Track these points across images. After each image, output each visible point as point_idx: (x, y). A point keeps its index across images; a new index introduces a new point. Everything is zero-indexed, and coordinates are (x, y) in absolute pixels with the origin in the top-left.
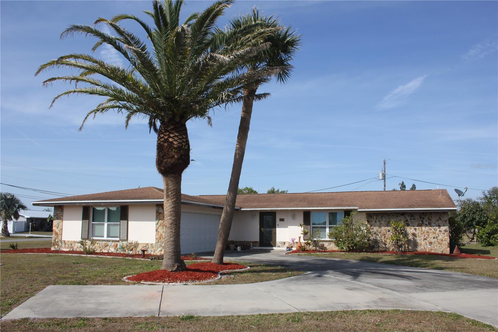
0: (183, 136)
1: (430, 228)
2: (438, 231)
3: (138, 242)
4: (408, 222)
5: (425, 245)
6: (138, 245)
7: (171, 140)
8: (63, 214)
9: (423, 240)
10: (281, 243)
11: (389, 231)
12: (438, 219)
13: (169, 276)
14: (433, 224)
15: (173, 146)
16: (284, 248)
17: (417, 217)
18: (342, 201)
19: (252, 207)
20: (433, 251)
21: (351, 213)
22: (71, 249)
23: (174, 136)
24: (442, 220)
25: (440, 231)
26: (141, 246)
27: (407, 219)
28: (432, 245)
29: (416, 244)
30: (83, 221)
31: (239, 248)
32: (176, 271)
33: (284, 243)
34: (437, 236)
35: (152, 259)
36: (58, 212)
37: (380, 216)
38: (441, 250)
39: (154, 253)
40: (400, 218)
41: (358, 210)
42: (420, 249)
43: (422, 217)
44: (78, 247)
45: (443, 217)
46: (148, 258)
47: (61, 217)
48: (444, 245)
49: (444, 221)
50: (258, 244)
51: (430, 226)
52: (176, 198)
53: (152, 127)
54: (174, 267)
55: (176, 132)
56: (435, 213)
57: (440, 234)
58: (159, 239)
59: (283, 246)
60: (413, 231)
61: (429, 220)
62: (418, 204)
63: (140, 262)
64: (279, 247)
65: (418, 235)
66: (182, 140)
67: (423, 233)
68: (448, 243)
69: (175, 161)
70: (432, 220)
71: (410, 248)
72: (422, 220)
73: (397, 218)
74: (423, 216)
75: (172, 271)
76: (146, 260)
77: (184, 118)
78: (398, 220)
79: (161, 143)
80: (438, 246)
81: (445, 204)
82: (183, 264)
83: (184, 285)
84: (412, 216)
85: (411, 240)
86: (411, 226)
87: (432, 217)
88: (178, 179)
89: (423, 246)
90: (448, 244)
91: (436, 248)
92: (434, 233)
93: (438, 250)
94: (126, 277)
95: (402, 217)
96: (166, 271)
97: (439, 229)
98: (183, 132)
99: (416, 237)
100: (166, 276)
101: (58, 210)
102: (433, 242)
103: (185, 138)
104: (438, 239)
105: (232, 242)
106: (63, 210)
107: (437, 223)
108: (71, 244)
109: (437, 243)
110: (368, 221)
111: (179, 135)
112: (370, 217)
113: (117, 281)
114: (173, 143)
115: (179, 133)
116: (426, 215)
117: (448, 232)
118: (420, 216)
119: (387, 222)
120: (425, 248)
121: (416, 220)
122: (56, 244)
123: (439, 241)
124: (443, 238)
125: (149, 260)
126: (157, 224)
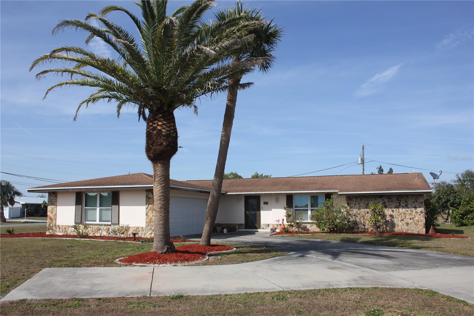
0: (171, 124)
1: (407, 209)
2: (414, 212)
3: (129, 226)
4: (385, 204)
5: (402, 226)
6: (130, 228)
7: (159, 128)
8: (57, 200)
9: (400, 221)
10: (265, 225)
11: (368, 213)
12: (414, 201)
13: (159, 258)
14: (409, 206)
15: (162, 134)
16: (268, 230)
17: (394, 199)
18: (323, 185)
19: (237, 191)
20: (410, 232)
21: (331, 196)
22: (65, 233)
23: (162, 125)
24: (418, 202)
25: (416, 213)
26: (132, 229)
27: (385, 201)
28: (409, 226)
29: (393, 225)
30: (76, 206)
31: (225, 231)
32: (165, 253)
33: (268, 225)
34: (413, 217)
35: (143, 242)
36: (52, 198)
37: (359, 199)
38: (418, 230)
39: (145, 236)
40: (378, 200)
41: (338, 193)
42: (397, 229)
43: (399, 200)
44: (71, 231)
45: (419, 199)
46: (139, 241)
47: (55, 203)
48: (420, 226)
49: (420, 202)
50: (244, 227)
51: (406, 208)
52: (165, 183)
53: (141, 115)
54: (164, 249)
55: (164, 120)
56: (411, 195)
57: (416, 215)
58: (149, 222)
59: (267, 228)
60: (391, 212)
61: (406, 202)
62: (395, 187)
63: (131, 245)
64: (263, 229)
65: (396, 216)
66: (170, 128)
67: (401, 214)
68: (424, 223)
69: (164, 148)
70: (409, 202)
71: (388, 228)
72: (399, 202)
73: (376, 200)
74: (400, 198)
75: (162, 253)
76: (137, 242)
77: (172, 107)
78: (376, 203)
79: (150, 131)
80: (415, 227)
81: (421, 187)
82: (172, 246)
83: (174, 266)
84: (389, 199)
85: (389, 221)
86: (389, 208)
87: (408, 199)
88: (167, 165)
89: (400, 227)
90: (424, 225)
91: (412, 228)
92: (411, 214)
93: (414, 231)
94: (118, 259)
95: (381, 200)
96: (156, 253)
97: (415, 211)
98: (171, 120)
99: (393, 218)
100: (157, 257)
101: (52, 196)
102: (410, 223)
103: (173, 126)
104: (414, 220)
105: (219, 225)
106: (57, 196)
107: (413, 205)
108: (65, 229)
109: (413, 223)
110: (348, 204)
111: (167, 123)
112: (350, 200)
113: (109, 263)
114: (161, 131)
115: (167, 122)
116: (403, 197)
117: (424, 213)
118: (397, 199)
119: (366, 204)
120: (402, 228)
121: (393, 202)
122: (50, 228)
123: (415, 222)
124: (419, 219)
125: (140, 242)
126: (147, 208)
